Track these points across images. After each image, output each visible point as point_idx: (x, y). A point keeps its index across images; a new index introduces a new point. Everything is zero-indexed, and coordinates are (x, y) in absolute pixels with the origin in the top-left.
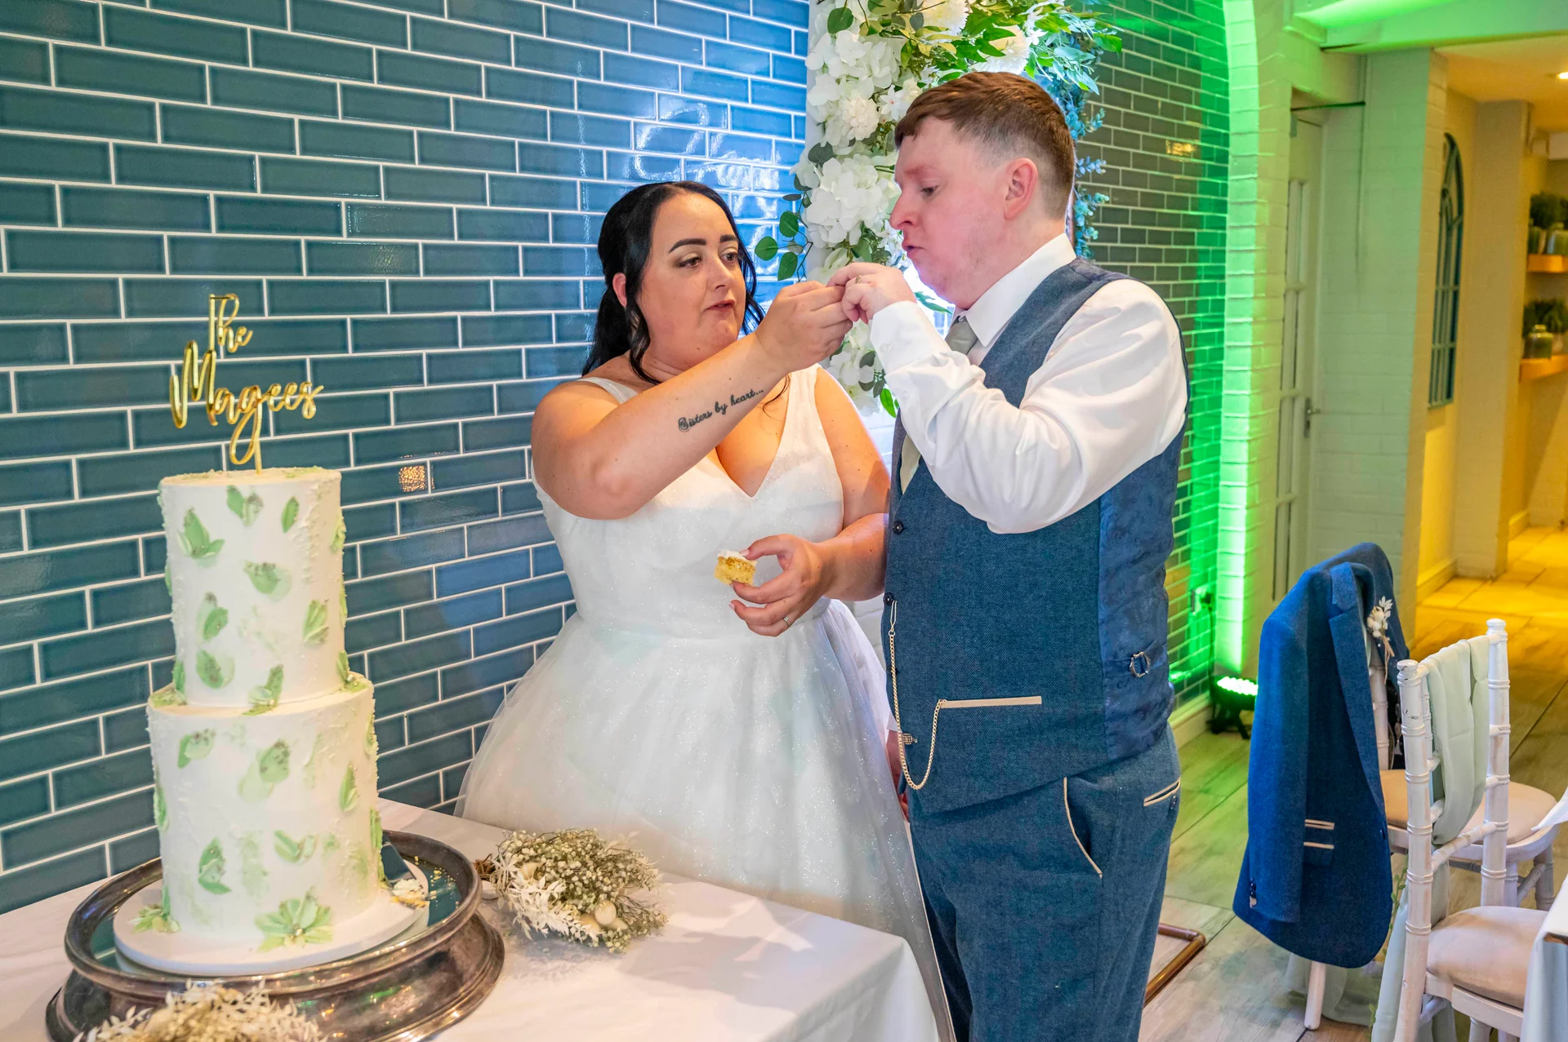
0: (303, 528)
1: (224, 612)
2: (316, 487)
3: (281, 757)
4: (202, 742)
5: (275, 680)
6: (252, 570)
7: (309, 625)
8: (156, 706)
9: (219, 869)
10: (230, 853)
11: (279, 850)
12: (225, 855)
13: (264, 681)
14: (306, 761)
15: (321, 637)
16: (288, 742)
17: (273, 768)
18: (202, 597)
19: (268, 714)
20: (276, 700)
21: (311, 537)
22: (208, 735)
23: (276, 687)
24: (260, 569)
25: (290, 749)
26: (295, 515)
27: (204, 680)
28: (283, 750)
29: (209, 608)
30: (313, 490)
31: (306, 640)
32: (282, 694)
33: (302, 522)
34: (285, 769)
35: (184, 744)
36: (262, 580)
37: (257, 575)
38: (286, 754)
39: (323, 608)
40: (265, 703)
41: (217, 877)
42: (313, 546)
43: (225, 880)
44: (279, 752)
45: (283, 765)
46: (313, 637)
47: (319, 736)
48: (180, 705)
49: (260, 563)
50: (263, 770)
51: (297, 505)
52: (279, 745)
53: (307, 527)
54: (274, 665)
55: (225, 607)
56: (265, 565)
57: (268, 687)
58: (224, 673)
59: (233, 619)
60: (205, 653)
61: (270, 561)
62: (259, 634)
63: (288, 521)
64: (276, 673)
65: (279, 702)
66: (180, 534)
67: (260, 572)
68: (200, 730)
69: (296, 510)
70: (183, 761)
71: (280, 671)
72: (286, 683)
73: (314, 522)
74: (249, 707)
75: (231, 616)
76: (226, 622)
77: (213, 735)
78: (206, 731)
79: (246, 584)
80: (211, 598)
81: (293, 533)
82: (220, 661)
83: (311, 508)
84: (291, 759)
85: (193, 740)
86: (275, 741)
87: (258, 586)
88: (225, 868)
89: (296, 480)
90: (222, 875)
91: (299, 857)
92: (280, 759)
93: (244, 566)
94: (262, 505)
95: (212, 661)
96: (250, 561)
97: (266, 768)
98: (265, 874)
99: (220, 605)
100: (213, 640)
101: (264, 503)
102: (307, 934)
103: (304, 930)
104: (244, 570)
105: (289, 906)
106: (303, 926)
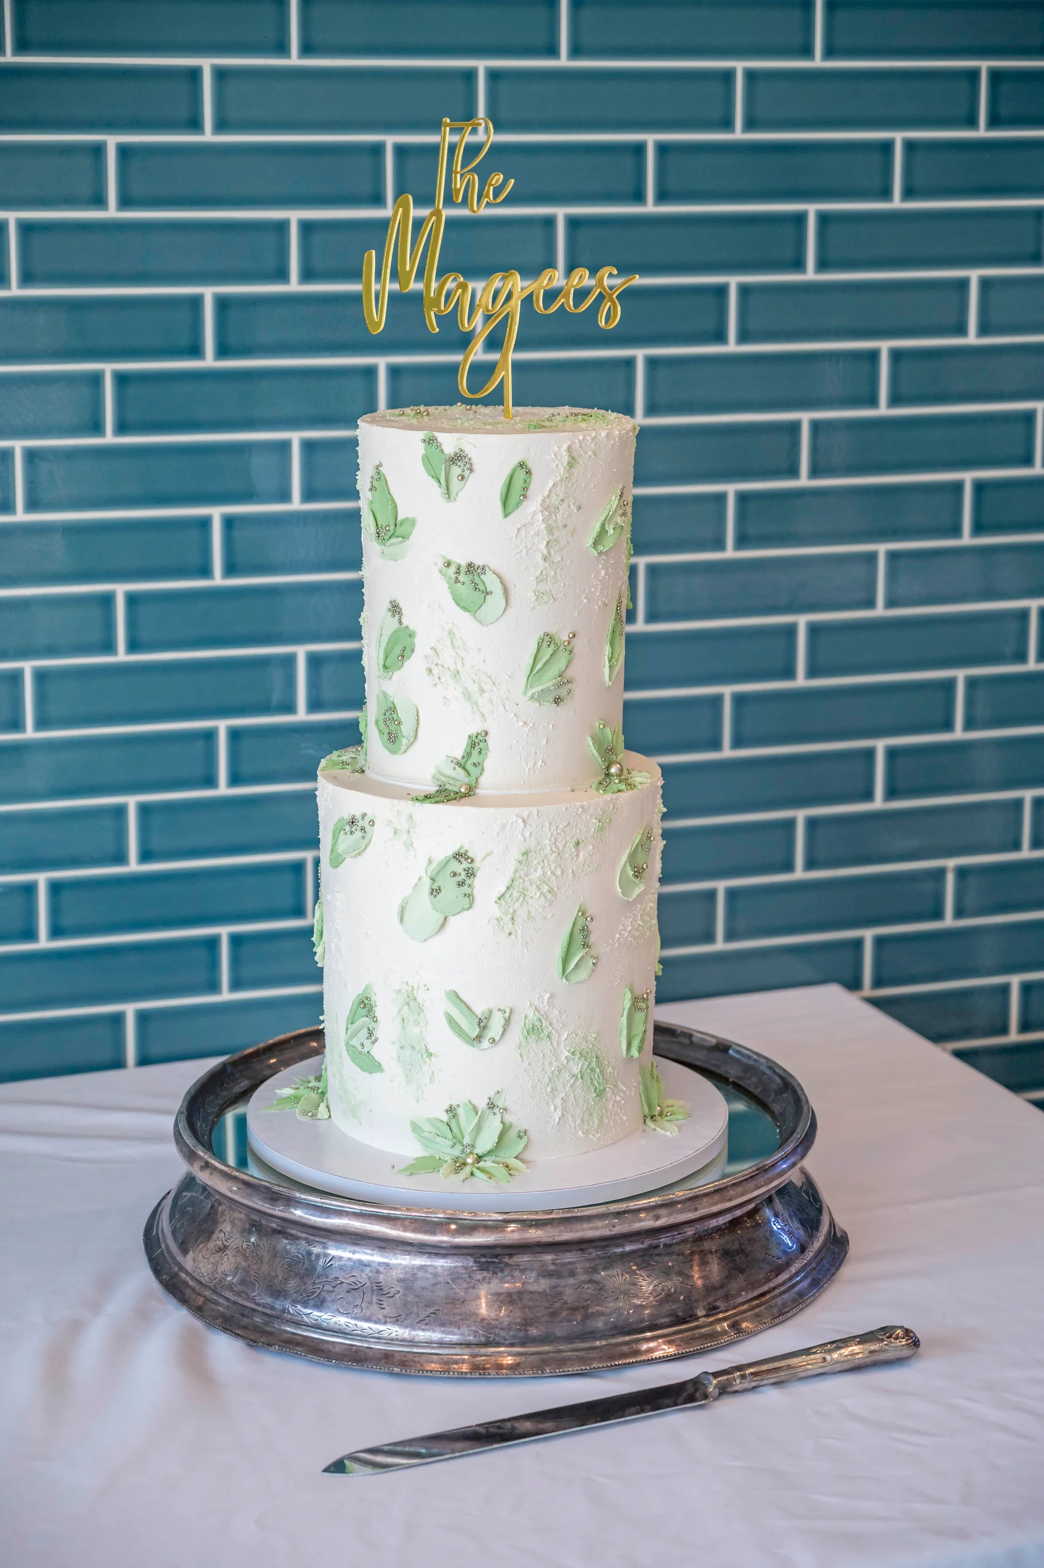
0: (533, 515)
1: (411, 634)
3: (463, 876)
4: (359, 833)
5: (475, 758)
6: (453, 569)
9: (371, 1034)
10: (385, 1009)
11: (451, 1021)
12: (378, 1012)
13: (457, 751)
14: (498, 891)
16: (474, 853)
17: (450, 890)
20: (473, 787)
22: (365, 824)
23: (475, 765)
24: (463, 570)
25: (475, 865)
26: (520, 492)
27: (381, 737)
28: (465, 865)
29: (393, 625)
32: (483, 779)
33: (530, 503)
34: (469, 896)
35: (338, 831)
36: (465, 590)
37: (457, 581)
38: (470, 873)
40: (457, 789)
41: (367, 1043)
43: (377, 1052)
44: (459, 868)
45: (465, 889)
47: (526, 854)
48: (355, 772)
49: (463, 561)
50: (435, 891)
51: (527, 472)
52: (459, 856)
54: (476, 728)
55: (412, 626)
56: (470, 565)
57: (462, 761)
58: (406, 730)
59: (422, 647)
60: (384, 694)
61: (478, 562)
62: (456, 677)
63: (510, 501)
64: (478, 740)
65: (479, 791)
67: (462, 578)
68: (358, 814)
69: (523, 482)
71: (484, 739)
74: (433, 787)
75: (418, 642)
76: (413, 651)
77: (372, 823)
78: (364, 817)
79: (442, 593)
80: (394, 609)
81: (515, 520)
82: (400, 713)
83: (551, 482)
84: (478, 882)
85: (348, 828)
86: (454, 849)
87: (457, 599)
88: (378, 1033)
90: (374, 1043)
91: (479, 1038)
92: (460, 879)
93: (440, 565)
94: (471, 470)
95: (393, 709)
96: (449, 557)
97: (438, 890)
98: (430, 1055)
99: (405, 621)
100: (397, 675)
101: (475, 467)
102: (482, 1164)
103: (479, 1158)
104: (441, 571)
105: (461, 1112)
106: (480, 1150)
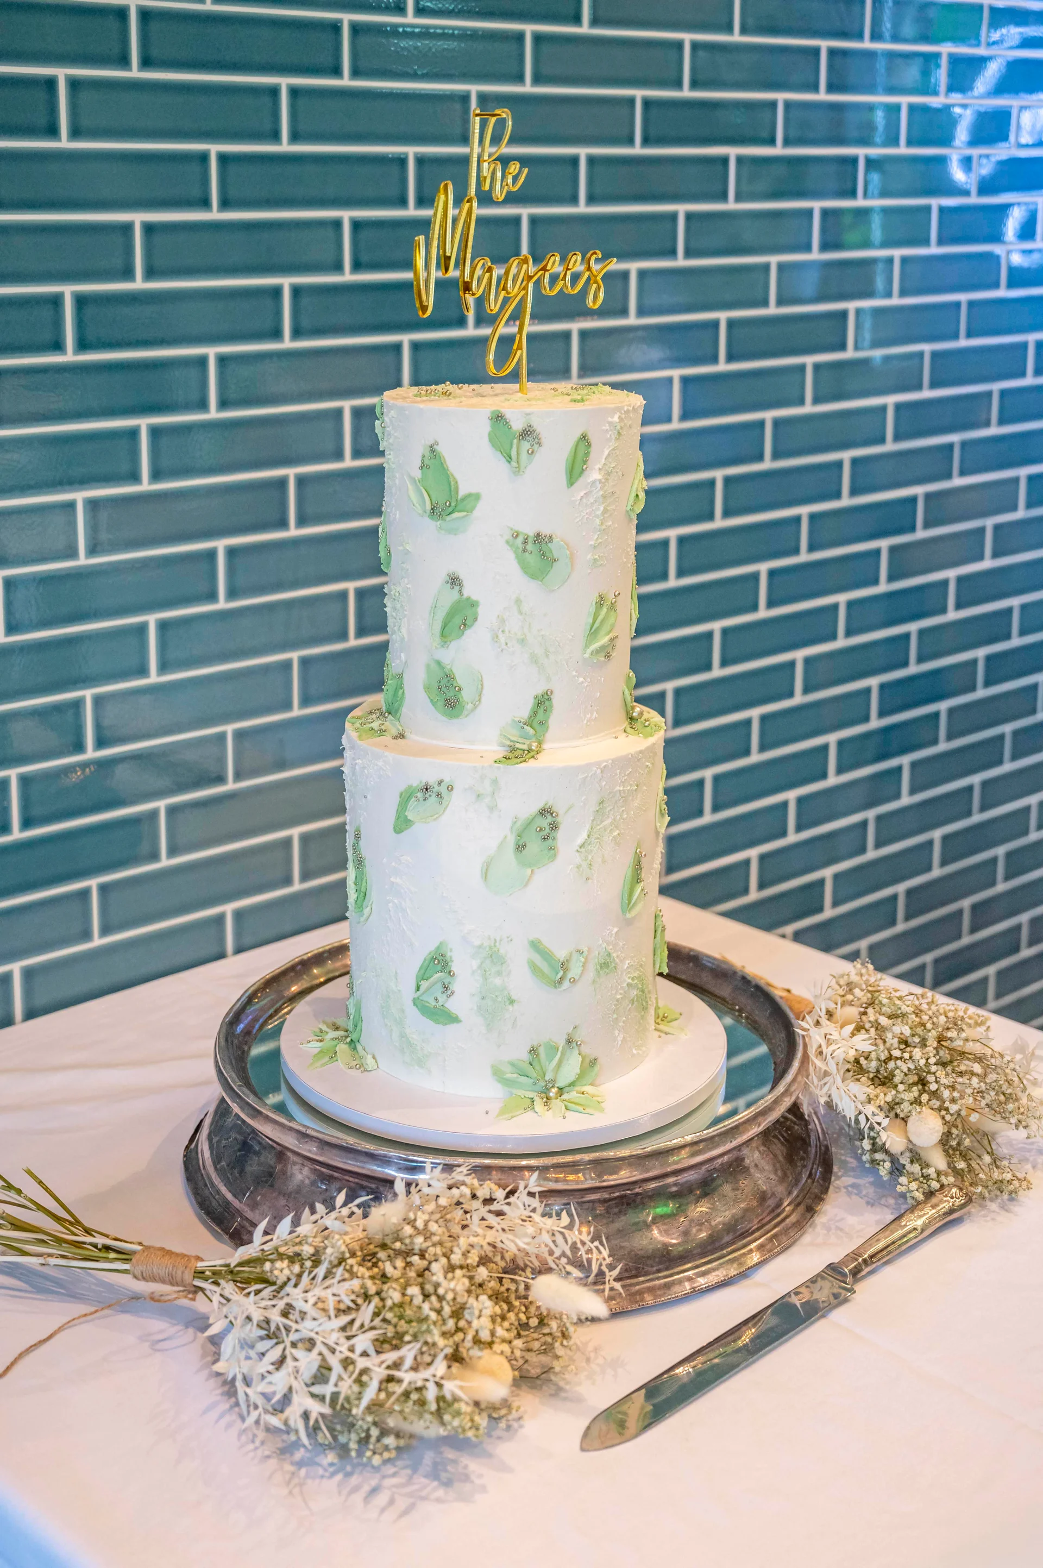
0: (594, 482)
1: (473, 605)
2: (616, 419)
3: (547, 830)
4: (433, 799)
5: (541, 716)
6: (520, 539)
7: (593, 633)
8: (360, 737)
9: (446, 988)
10: (463, 966)
11: (534, 970)
12: (455, 968)
13: (524, 713)
14: (580, 841)
15: (607, 652)
16: (559, 808)
17: (534, 846)
18: (442, 576)
19: (532, 763)
20: (540, 743)
21: (604, 497)
22: (443, 789)
23: (541, 723)
24: (530, 541)
25: (559, 819)
26: (585, 462)
27: (434, 703)
28: (550, 819)
29: (452, 596)
30: (610, 423)
31: (587, 656)
32: (549, 735)
33: (594, 475)
34: (552, 848)
35: (406, 797)
36: (532, 559)
37: (524, 550)
38: (554, 827)
39: (612, 607)
40: (525, 747)
41: (442, 999)
42: (605, 511)
43: (453, 1006)
44: (545, 822)
45: (549, 843)
46: (597, 651)
47: (602, 802)
48: (395, 738)
49: (531, 534)
50: (520, 847)
51: (589, 445)
52: (545, 812)
53: (600, 481)
54: (540, 690)
55: (474, 598)
56: (538, 535)
57: (529, 723)
58: (466, 695)
59: (486, 616)
60: (439, 663)
61: (545, 531)
62: (522, 641)
63: (575, 470)
64: (543, 702)
65: (545, 746)
66: (413, 480)
67: (530, 547)
68: (432, 781)
69: (587, 454)
70: (402, 824)
71: (549, 699)
72: (555, 720)
73: (609, 474)
74: (501, 752)
75: (481, 610)
76: (475, 619)
77: (450, 788)
78: (440, 783)
79: (509, 562)
80: (454, 581)
81: (579, 491)
82: (460, 680)
83: (606, 452)
84: (560, 834)
85: (420, 795)
86: (540, 805)
87: (524, 567)
88: (454, 987)
89: (587, 406)
90: (449, 996)
91: (561, 980)
92: (545, 833)
93: (508, 536)
94: (540, 444)
95: (449, 677)
96: (517, 528)
97: (524, 846)
98: (512, 1002)
99: (466, 592)
100: (454, 645)
101: (543, 441)
102: (565, 1096)
103: (561, 1090)
104: (507, 542)
105: (542, 1051)
106: (560, 1083)
